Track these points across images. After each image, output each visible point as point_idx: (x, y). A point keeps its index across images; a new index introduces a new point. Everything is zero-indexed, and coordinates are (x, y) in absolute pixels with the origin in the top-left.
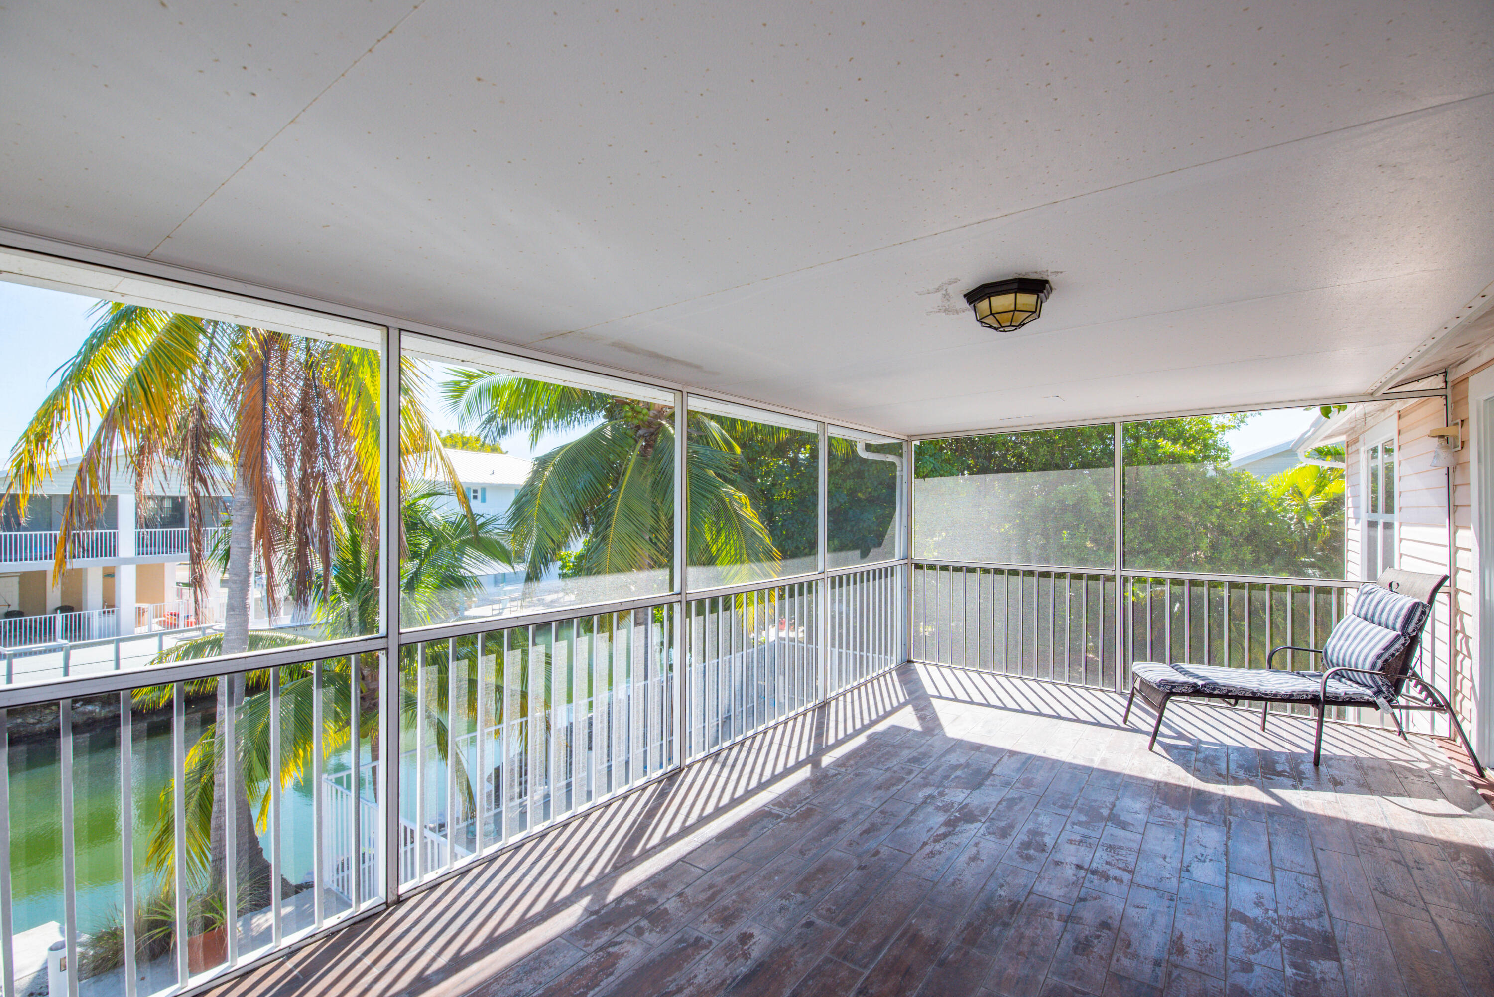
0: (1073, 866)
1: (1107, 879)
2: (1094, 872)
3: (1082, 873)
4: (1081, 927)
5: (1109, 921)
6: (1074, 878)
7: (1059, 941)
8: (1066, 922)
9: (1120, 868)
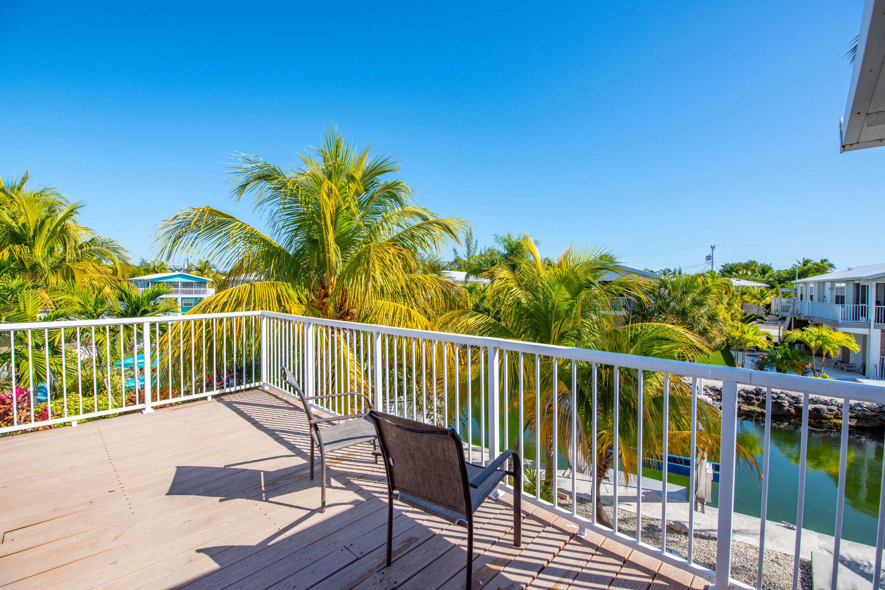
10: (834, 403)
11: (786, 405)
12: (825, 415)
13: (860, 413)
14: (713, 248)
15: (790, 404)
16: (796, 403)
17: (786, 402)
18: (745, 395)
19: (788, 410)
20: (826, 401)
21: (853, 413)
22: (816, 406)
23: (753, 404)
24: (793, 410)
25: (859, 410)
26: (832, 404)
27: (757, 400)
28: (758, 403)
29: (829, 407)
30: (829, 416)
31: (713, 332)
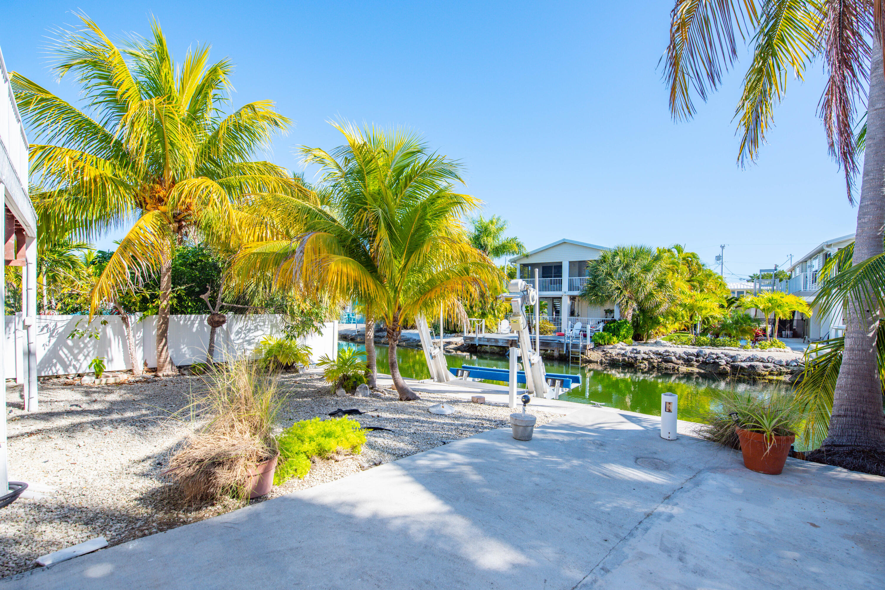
10: (770, 360)
11: (722, 364)
12: (760, 371)
13: (795, 369)
14: (723, 247)
15: (727, 363)
16: (733, 362)
17: (723, 361)
18: (686, 357)
19: (724, 368)
20: (763, 359)
21: (789, 369)
22: (752, 363)
23: (692, 366)
24: (728, 369)
25: (795, 366)
26: (768, 362)
27: (696, 361)
28: (698, 364)
29: (765, 364)
30: (763, 373)
31: (659, 297)
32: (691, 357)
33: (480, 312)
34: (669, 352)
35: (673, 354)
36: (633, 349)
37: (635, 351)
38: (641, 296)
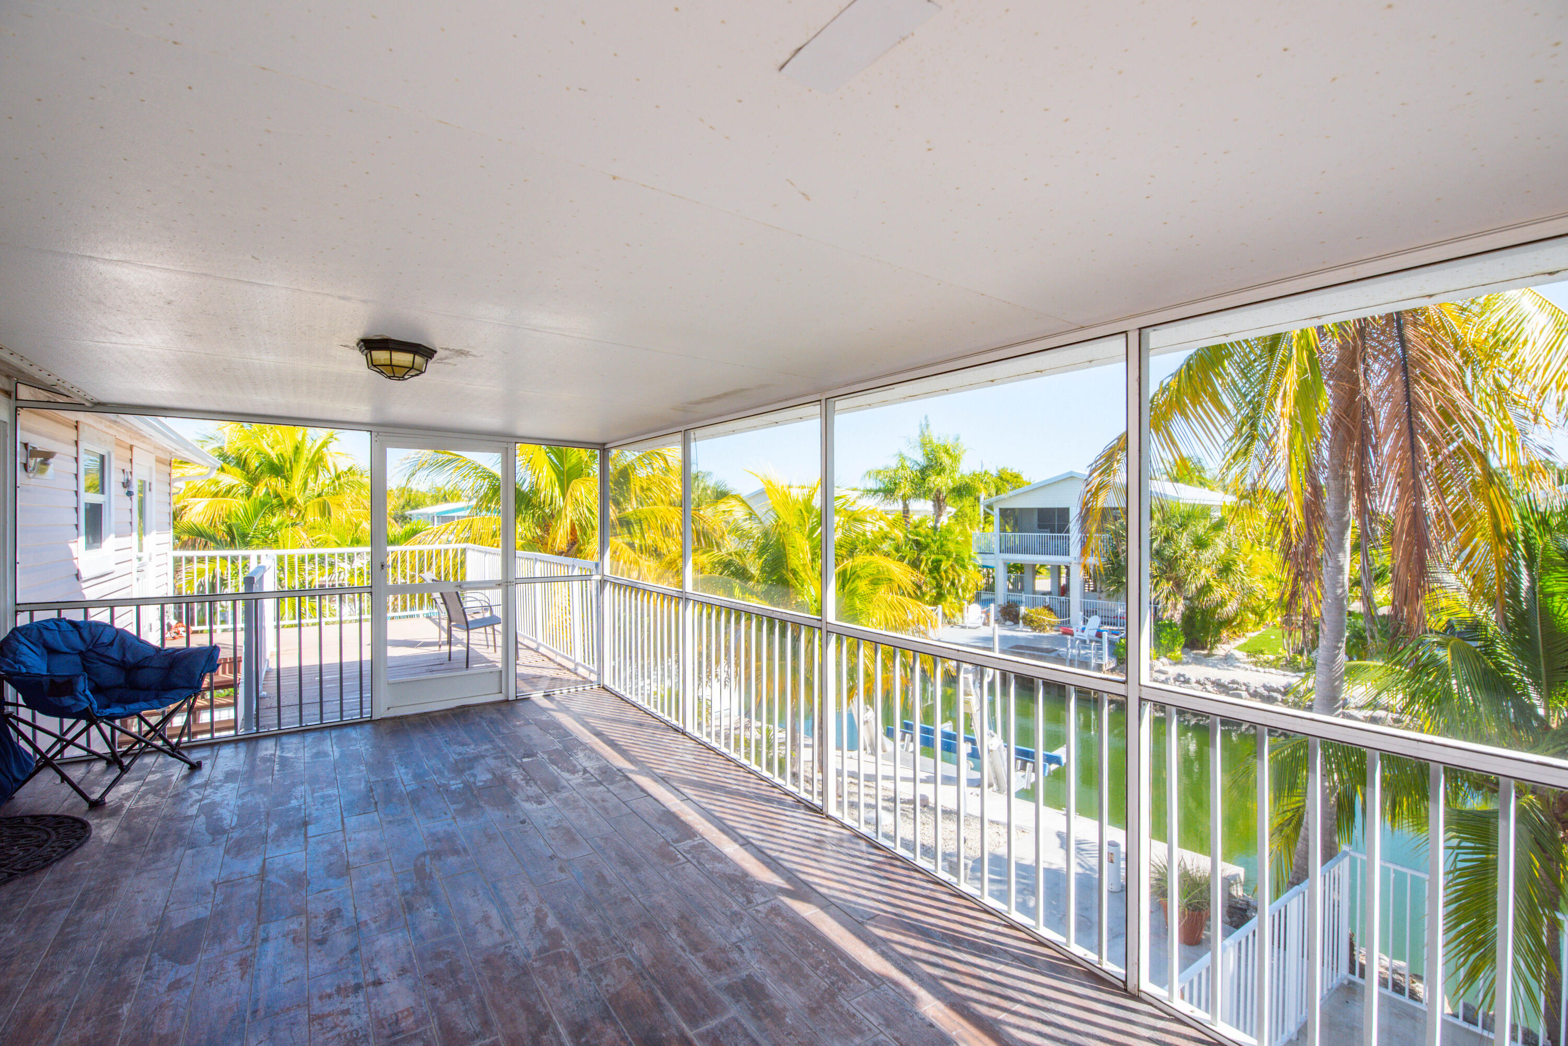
0: (384, 979)
1: (339, 990)
2: (358, 988)
3: (370, 978)
4: (343, 928)
5: (319, 948)
6: (375, 966)
7: (355, 908)
8: (358, 924)
9: (329, 1015)
31: (1220, 591)
32: (1275, 694)
33: (934, 592)
34: (1238, 683)
35: (1244, 688)
36: (1179, 675)
37: (1182, 679)
38: (1192, 588)
